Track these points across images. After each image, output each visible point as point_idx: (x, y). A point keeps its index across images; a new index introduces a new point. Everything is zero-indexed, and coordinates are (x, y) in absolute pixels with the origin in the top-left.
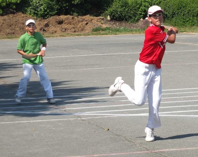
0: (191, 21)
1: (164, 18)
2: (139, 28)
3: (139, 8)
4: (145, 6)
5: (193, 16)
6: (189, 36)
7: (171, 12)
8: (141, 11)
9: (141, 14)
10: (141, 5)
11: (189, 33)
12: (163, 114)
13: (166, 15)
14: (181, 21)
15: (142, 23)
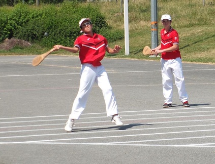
0: (63, 42)
1: (33, 38)
2: (4, 49)
3: (4, 27)
4: (11, 25)
5: (66, 36)
6: (61, 58)
7: (41, 31)
8: (6, 31)
9: (6, 34)
10: (6, 24)
11: (61, 55)
12: (51, 142)
13: (35, 35)
14: (52, 41)
15: (8, 43)
